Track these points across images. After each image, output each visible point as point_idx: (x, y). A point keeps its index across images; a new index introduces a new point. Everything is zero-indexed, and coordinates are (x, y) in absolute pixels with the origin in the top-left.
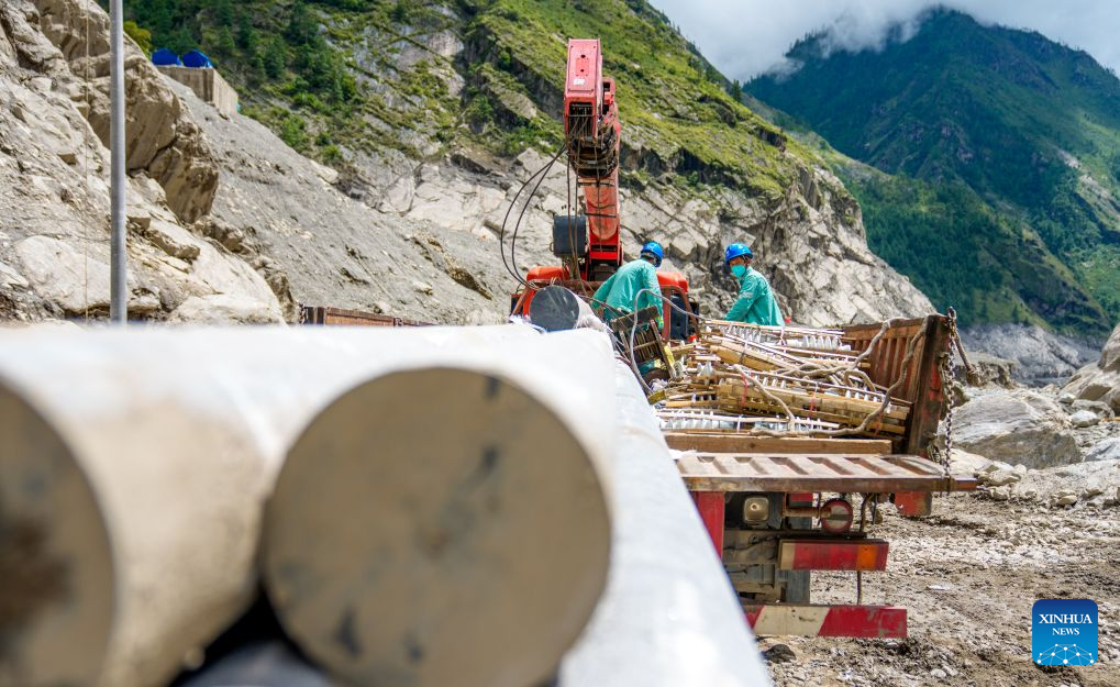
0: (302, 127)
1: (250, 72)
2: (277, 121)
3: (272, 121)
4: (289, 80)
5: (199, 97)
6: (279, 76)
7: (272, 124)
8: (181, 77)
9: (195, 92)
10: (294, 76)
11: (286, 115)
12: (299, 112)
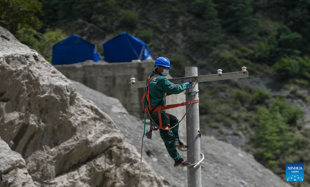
0: (292, 121)
1: (193, 28)
2: (244, 115)
3: (235, 114)
4: (264, 34)
5: (131, 112)
6: (246, 29)
7: (236, 120)
8: (100, 81)
9: (125, 106)
10: (272, 26)
11: (261, 100)
12: (286, 93)
